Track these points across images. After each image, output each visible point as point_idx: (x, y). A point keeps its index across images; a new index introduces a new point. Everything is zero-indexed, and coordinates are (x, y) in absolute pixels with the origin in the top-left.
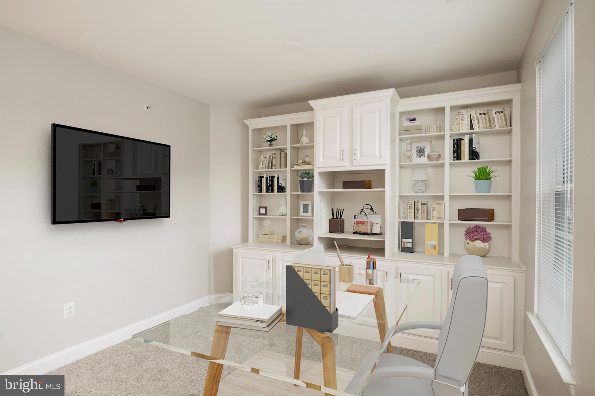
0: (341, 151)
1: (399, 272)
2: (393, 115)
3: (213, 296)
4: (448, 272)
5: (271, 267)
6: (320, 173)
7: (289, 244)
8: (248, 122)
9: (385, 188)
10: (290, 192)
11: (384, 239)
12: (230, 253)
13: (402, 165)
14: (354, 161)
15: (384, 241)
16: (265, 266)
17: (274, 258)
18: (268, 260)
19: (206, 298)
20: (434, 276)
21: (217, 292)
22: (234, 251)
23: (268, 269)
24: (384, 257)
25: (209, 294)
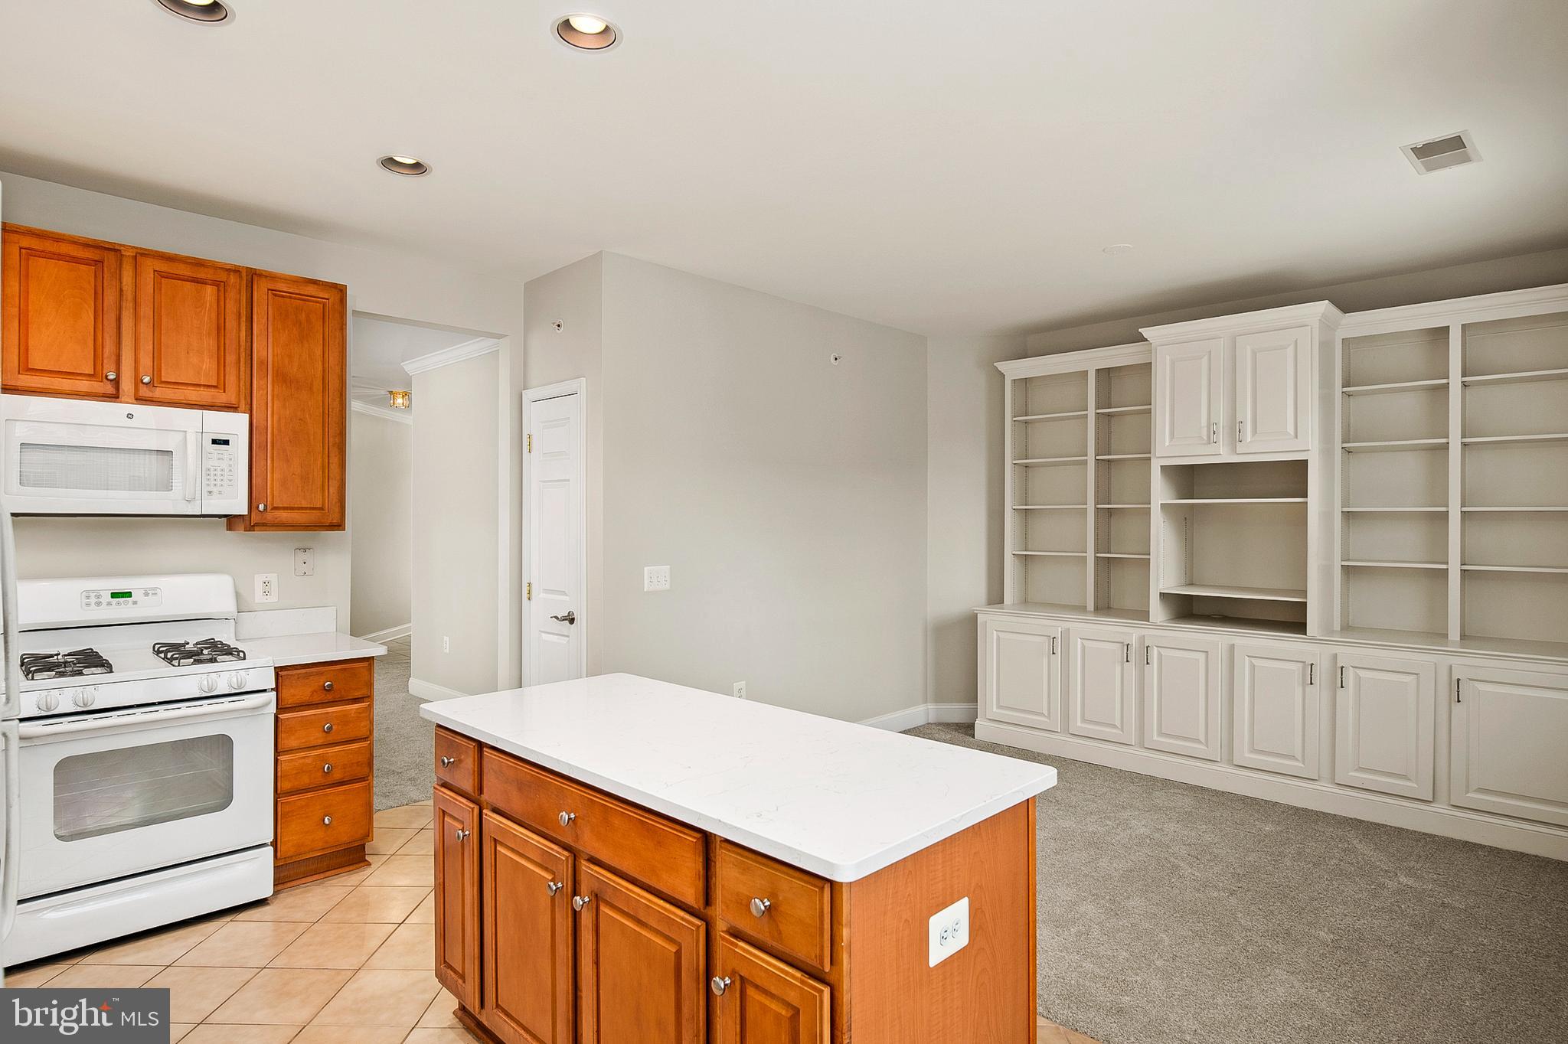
0: (1210, 424)
1: (1340, 665)
2: (1326, 347)
3: (931, 706)
4: (1451, 666)
5: (1058, 650)
6: (1164, 469)
7: (1093, 610)
8: (1002, 366)
9: (1307, 497)
10: (1095, 506)
11: (1306, 598)
12: (971, 623)
13: (1349, 447)
14: (1238, 443)
15: (1306, 603)
16: (1047, 648)
17: (1066, 633)
18: (1052, 637)
19: (921, 708)
20: (1417, 674)
21: (939, 698)
22: (981, 618)
23: (1053, 653)
24: (1306, 635)
25: (925, 702)
